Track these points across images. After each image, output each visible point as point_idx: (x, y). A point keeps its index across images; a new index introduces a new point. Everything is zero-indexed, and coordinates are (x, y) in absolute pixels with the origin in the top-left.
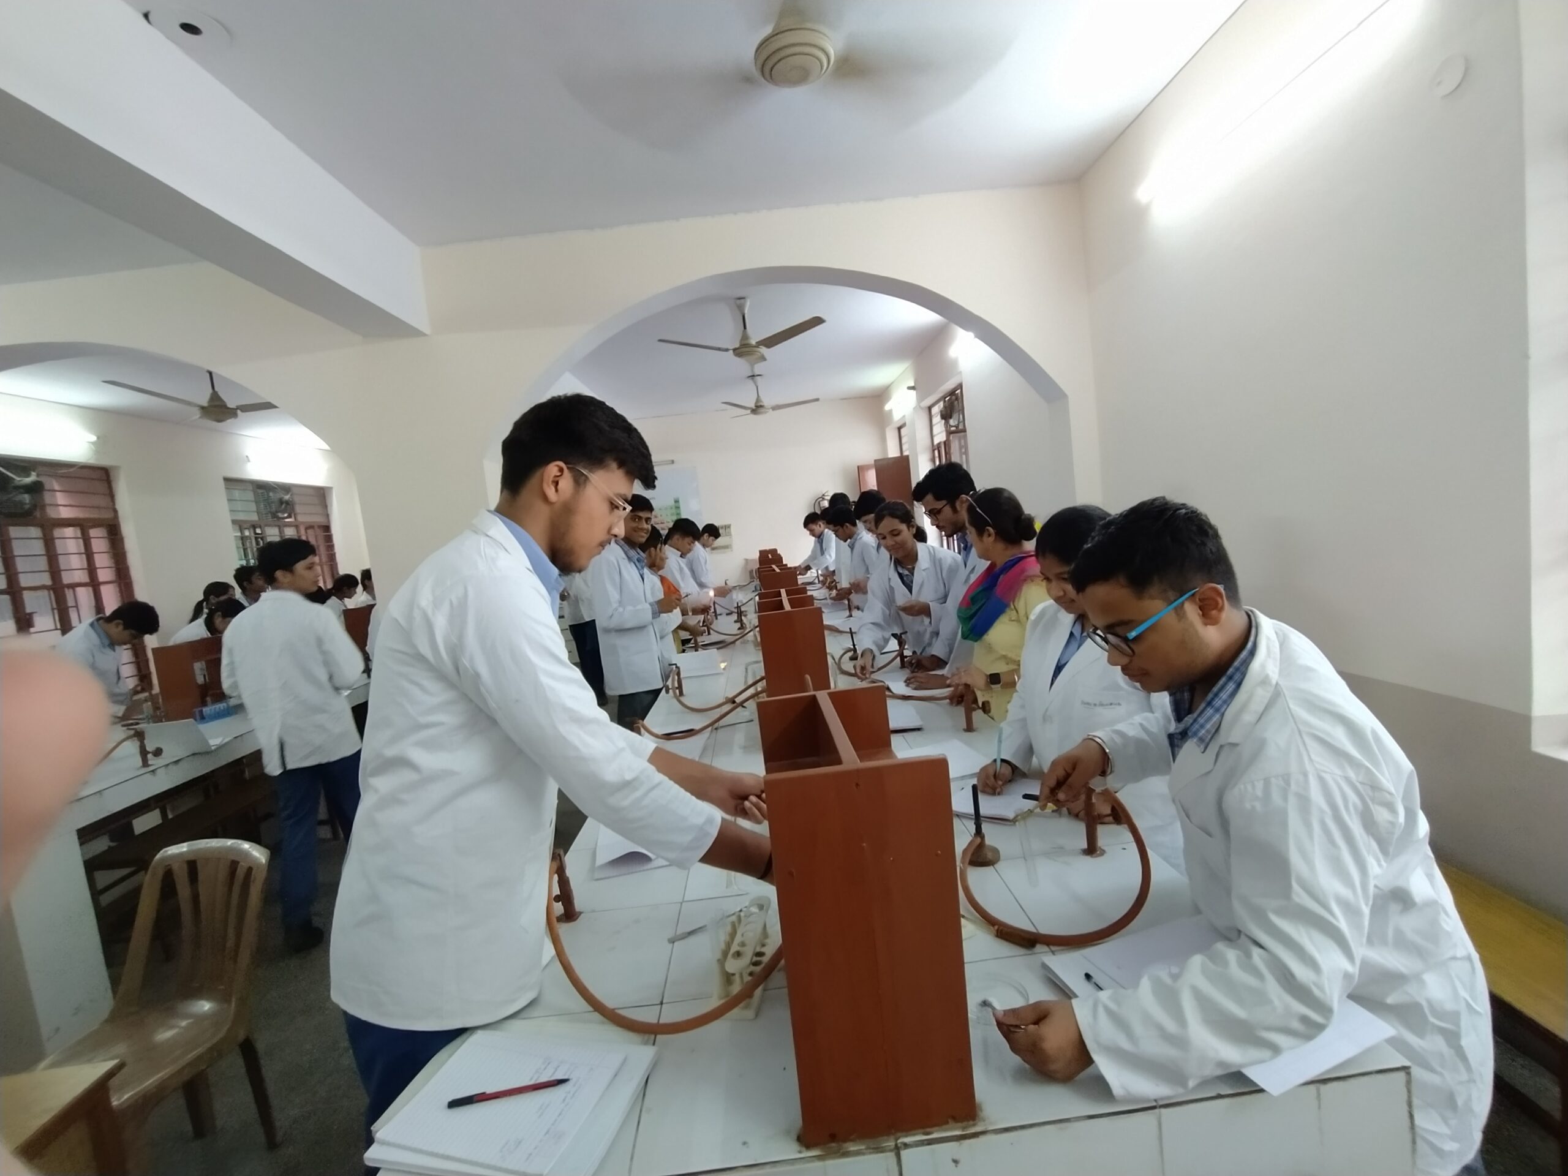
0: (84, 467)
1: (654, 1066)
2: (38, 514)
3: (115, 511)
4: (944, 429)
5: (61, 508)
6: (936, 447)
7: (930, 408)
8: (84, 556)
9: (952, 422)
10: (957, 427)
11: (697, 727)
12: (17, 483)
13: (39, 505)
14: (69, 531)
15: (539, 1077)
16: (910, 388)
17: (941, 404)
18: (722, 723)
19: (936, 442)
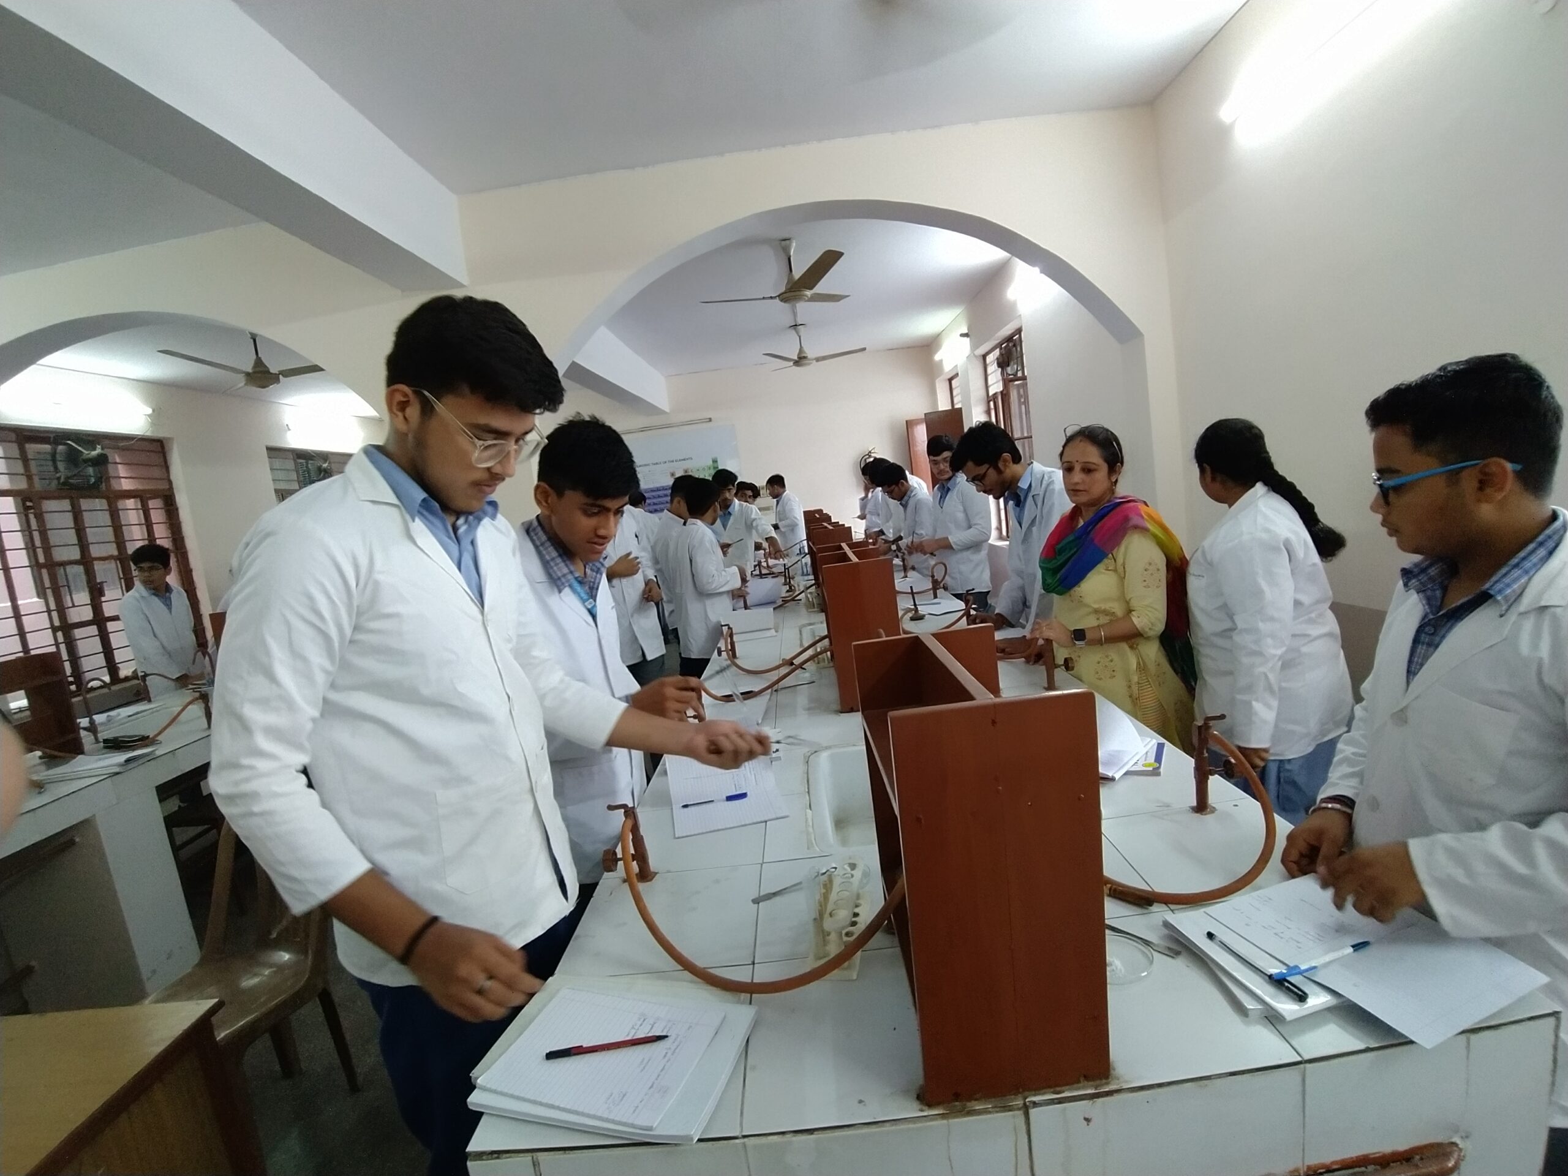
0: (142, 439)
1: (756, 1025)
2: (103, 486)
3: (170, 482)
4: (1000, 378)
5: (122, 480)
6: (992, 398)
7: (984, 357)
8: (144, 527)
9: (1009, 370)
10: (1015, 374)
11: (756, 689)
12: (84, 457)
13: (103, 478)
14: (130, 503)
15: (635, 1033)
16: (963, 335)
17: (997, 352)
18: (782, 684)
19: (991, 393)
